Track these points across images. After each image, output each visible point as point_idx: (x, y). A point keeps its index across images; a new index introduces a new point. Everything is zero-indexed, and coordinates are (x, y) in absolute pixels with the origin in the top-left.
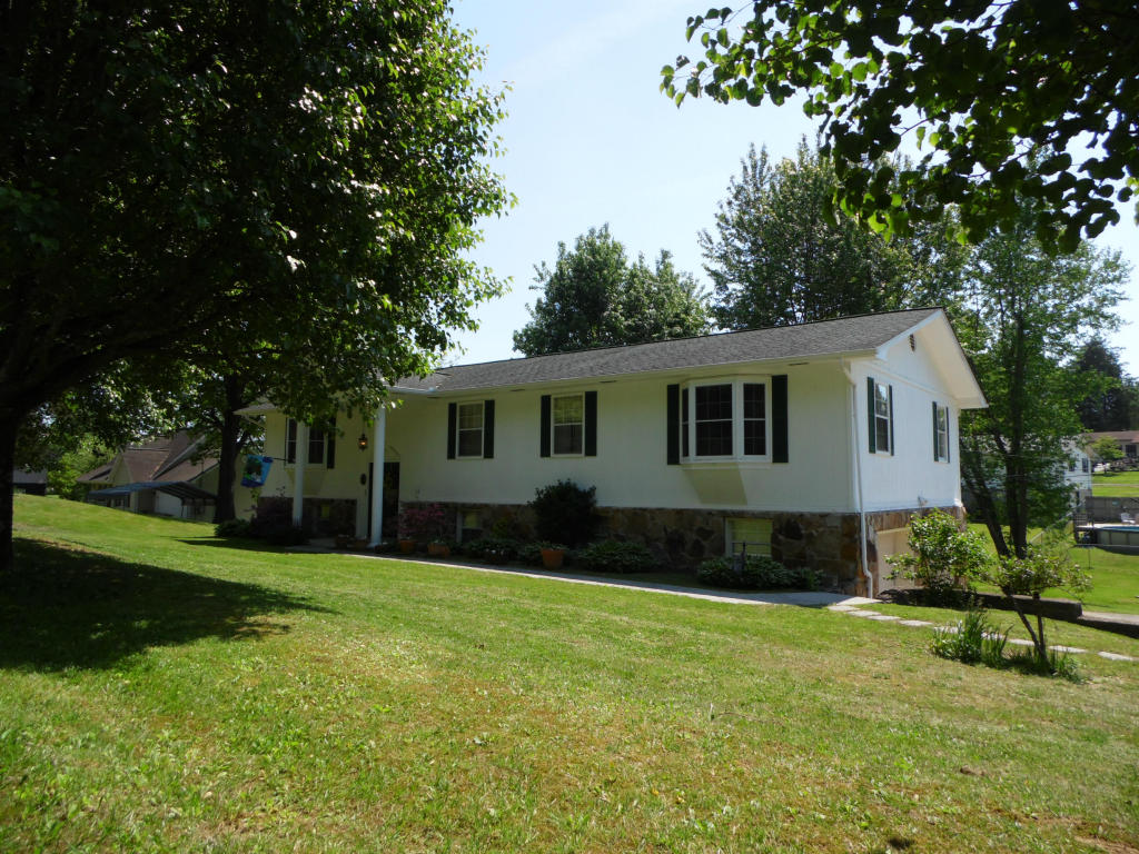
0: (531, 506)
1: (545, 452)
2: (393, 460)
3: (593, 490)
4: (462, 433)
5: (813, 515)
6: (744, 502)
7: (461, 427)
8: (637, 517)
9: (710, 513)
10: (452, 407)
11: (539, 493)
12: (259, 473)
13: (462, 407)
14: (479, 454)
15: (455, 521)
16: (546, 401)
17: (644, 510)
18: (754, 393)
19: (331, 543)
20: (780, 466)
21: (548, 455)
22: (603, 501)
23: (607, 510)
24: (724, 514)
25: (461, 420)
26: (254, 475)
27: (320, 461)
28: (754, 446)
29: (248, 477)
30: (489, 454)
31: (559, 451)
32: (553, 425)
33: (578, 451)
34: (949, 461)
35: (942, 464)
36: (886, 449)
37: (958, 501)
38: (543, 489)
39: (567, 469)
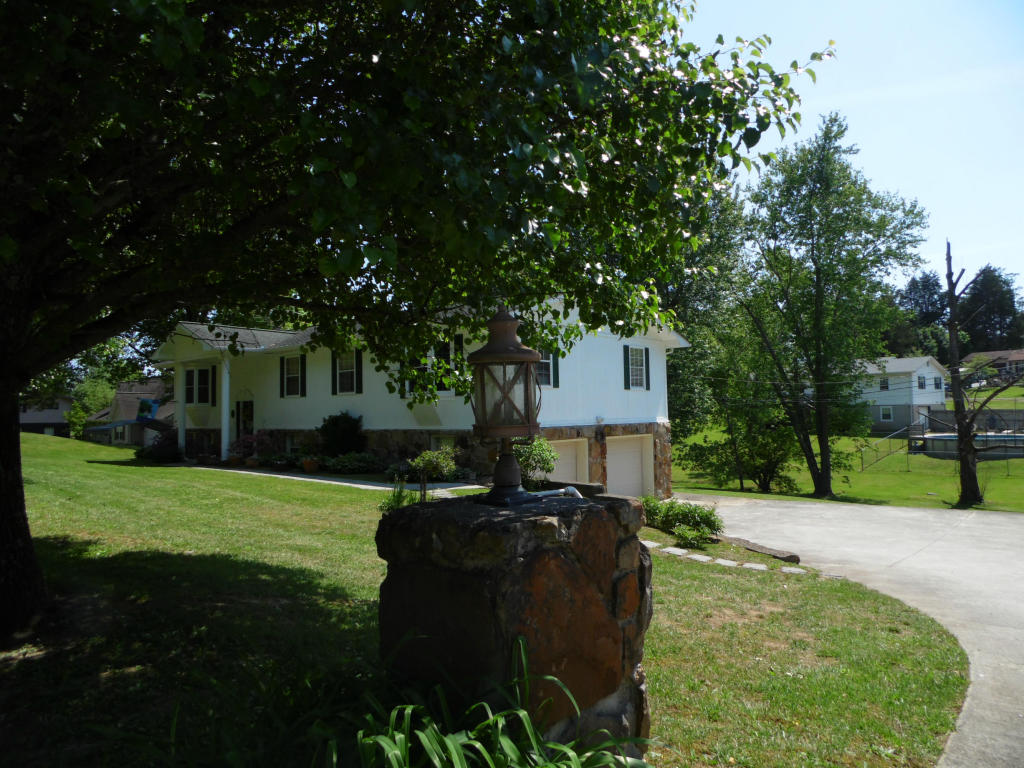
0: (317, 430)
1: (334, 392)
2: (243, 398)
3: (361, 417)
4: (288, 379)
6: (439, 422)
7: (288, 374)
8: (384, 435)
9: (421, 432)
10: (282, 359)
11: (325, 420)
12: (150, 411)
13: (288, 359)
14: (297, 393)
17: (387, 431)
19: (195, 461)
21: (336, 394)
22: (367, 425)
23: (367, 431)
24: (430, 433)
25: (288, 370)
26: (146, 414)
27: (206, 401)
29: (142, 415)
30: (304, 394)
31: (343, 390)
32: (338, 372)
33: (352, 390)
34: (648, 388)
35: (637, 392)
36: (549, 383)
37: (663, 419)
38: (327, 418)
39: (346, 403)
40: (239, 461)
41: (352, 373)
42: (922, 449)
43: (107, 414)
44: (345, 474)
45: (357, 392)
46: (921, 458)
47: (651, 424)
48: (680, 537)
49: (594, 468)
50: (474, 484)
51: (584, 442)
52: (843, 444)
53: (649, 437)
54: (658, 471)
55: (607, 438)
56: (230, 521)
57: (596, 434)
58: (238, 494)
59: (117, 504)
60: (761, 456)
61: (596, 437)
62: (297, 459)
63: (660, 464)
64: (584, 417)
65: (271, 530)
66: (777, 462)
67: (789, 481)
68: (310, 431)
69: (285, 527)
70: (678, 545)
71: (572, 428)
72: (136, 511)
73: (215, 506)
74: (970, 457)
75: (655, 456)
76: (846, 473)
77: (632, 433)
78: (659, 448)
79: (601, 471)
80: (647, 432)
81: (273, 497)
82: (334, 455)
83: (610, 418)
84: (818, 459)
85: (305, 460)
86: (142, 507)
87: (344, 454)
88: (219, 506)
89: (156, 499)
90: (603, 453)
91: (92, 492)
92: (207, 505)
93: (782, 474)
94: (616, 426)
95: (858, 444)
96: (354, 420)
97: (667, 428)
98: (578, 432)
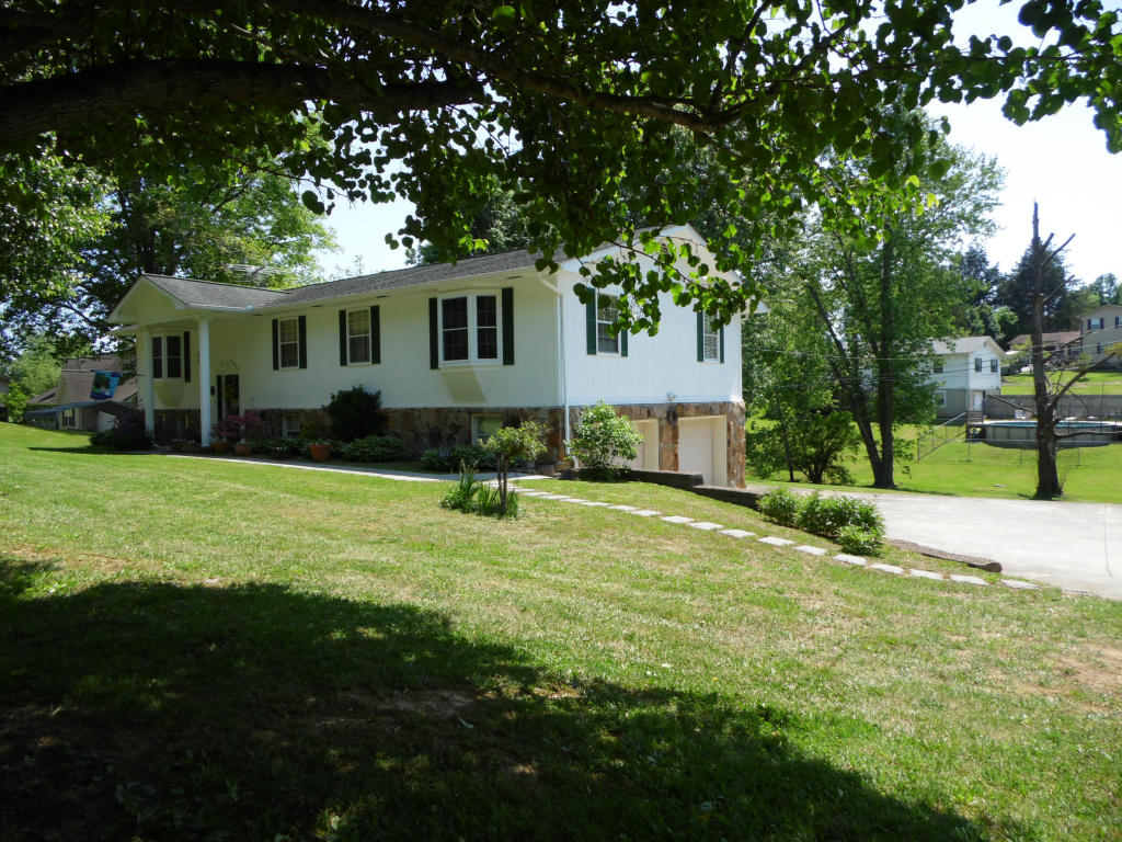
0: (324, 409)
1: (343, 362)
2: (224, 373)
3: (379, 393)
4: (282, 346)
5: (529, 409)
6: (482, 398)
7: (282, 341)
8: (409, 415)
9: (459, 410)
10: (275, 323)
11: (333, 397)
12: (107, 387)
13: (282, 323)
14: (296, 364)
15: (281, 425)
16: (342, 314)
17: (412, 409)
18: (485, 304)
19: (168, 448)
20: (509, 367)
21: (346, 364)
22: (387, 403)
23: (387, 411)
24: (470, 411)
25: (282, 335)
26: (103, 389)
27: (178, 375)
28: (486, 351)
29: (97, 390)
30: (304, 365)
31: (354, 360)
32: (348, 337)
33: (367, 359)
34: (722, 361)
35: (710, 364)
36: (616, 351)
37: (737, 398)
38: (336, 394)
39: (359, 376)
40: (226, 447)
41: (366, 338)
42: (982, 436)
43: (53, 395)
44: (368, 462)
45: (374, 362)
46: (981, 446)
47: (725, 403)
49: (664, 456)
50: (532, 474)
51: (654, 423)
52: (904, 432)
53: (722, 419)
54: (732, 460)
55: (680, 419)
56: (244, 524)
57: (668, 413)
58: (239, 486)
59: (75, 501)
60: (814, 444)
61: (668, 418)
62: (300, 444)
63: (734, 451)
64: (655, 395)
65: (308, 539)
66: (831, 450)
67: (842, 472)
68: (314, 411)
69: (327, 532)
70: (845, 551)
71: (642, 406)
72: (104, 511)
73: (213, 503)
74: (1050, 445)
75: (729, 442)
76: (907, 463)
77: (706, 413)
78: (733, 432)
79: (672, 458)
80: (721, 413)
81: (287, 490)
82: (348, 440)
83: (685, 395)
84: (879, 448)
85: (313, 445)
86: (112, 506)
87: (362, 437)
88: (221, 503)
89: (130, 493)
90: (675, 437)
91: (37, 485)
92: (204, 502)
93: (834, 463)
94: (689, 404)
95: (921, 431)
96: (370, 396)
97: (741, 409)
98: (647, 411)
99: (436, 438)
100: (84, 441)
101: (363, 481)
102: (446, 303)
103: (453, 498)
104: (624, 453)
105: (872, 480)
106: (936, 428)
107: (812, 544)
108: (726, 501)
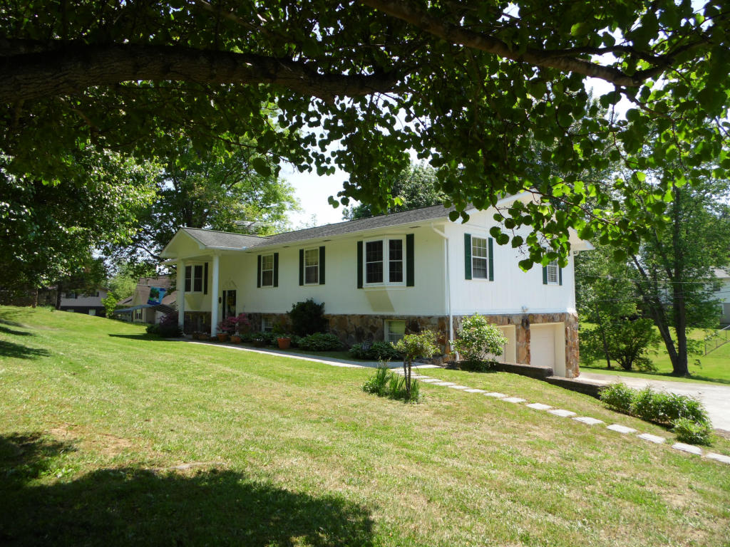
0: (288, 314)
1: (301, 283)
2: (227, 289)
3: (323, 304)
4: (263, 272)
5: (425, 317)
6: (392, 309)
7: (264, 269)
8: (343, 318)
9: (376, 317)
10: (259, 257)
11: (294, 306)
12: (158, 297)
13: (264, 257)
14: (271, 284)
15: (260, 323)
16: (301, 252)
17: (346, 315)
18: (395, 245)
19: (191, 336)
20: (411, 288)
21: (303, 285)
22: (329, 311)
23: (329, 316)
24: (383, 318)
25: (264, 265)
26: (155, 298)
27: (200, 290)
28: (395, 277)
29: (151, 299)
30: (276, 285)
31: (308, 281)
32: (304, 267)
33: (316, 281)
34: (561, 284)
35: (552, 286)
36: (486, 277)
37: (572, 310)
38: (296, 304)
39: (311, 292)
40: (226, 338)
41: (316, 268)
43: (131, 300)
44: (314, 351)
45: (321, 283)
47: (563, 314)
48: (682, 430)
49: (521, 350)
51: (512, 327)
52: (694, 334)
53: (561, 325)
54: (569, 356)
55: (531, 325)
56: (225, 401)
57: (523, 320)
58: (228, 369)
59: (119, 380)
60: (625, 342)
61: (522, 324)
62: (272, 337)
63: (571, 348)
64: (513, 308)
65: (268, 417)
66: (638, 347)
67: (647, 362)
68: (282, 315)
69: (281, 411)
71: (504, 316)
72: (135, 388)
73: (208, 382)
75: (567, 341)
77: (549, 321)
78: (569, 334)
79: (526, 353)
80: (560, 321)
81: (260, 374)
82: (303, 335)
83: (533, 309)
84: (675, 346)
85: (279, 338)
86: (141, 384)
87: (311, 334)
88: (212, 383)
89: (156, 373)
90: (528, 338)
91: (99, 366)
92: (201, 382)
93: (641, 356)
94: (538, 315)
95: (708, 334)
96: (318, 306)
97: (575, 317)
98: (508, 319)
99: (360, 335)
100: (142, 330)
101: (310, 366)
102: (368, 244)
103: (372, 385)
104: (494, 351)
105: (671, 369)
106: (719, 331)
107: (650, 431)
108: (572, 390)
